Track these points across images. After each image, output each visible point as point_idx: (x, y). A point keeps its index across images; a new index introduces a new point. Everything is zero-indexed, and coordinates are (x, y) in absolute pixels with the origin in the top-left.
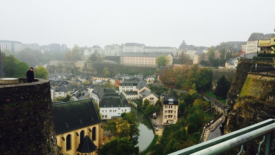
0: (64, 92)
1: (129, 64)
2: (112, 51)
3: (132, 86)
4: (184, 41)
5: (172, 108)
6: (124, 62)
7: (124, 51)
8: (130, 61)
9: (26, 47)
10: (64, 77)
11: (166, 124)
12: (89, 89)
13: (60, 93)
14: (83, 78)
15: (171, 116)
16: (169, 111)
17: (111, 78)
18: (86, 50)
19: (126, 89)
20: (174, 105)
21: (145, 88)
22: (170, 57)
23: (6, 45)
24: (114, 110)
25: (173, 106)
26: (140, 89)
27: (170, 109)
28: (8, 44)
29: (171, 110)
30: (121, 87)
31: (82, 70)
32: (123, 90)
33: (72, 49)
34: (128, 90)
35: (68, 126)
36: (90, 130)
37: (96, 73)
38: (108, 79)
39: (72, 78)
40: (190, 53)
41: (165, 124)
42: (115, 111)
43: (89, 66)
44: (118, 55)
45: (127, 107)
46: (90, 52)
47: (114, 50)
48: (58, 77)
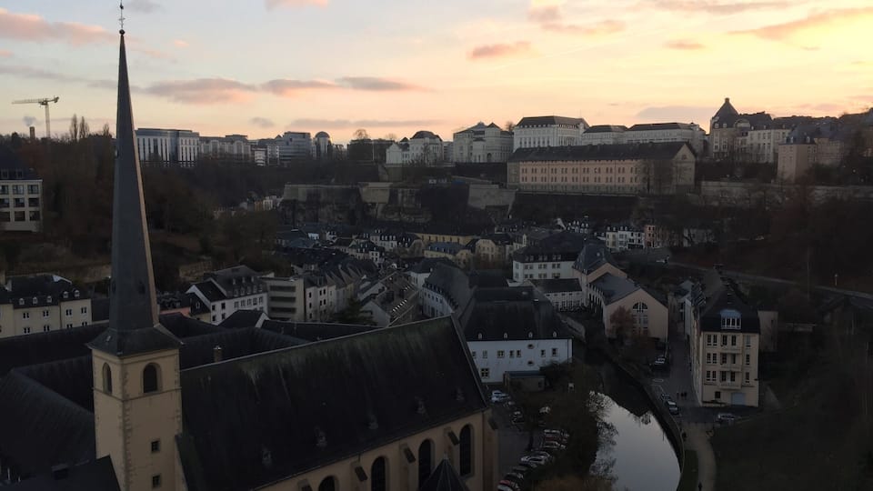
0: (335, 287)
1: (538, 188)
2: (478, 145)
3: (557, 260)
4: (727, 100)
5: (733, 343)
6: (518, 182)
7: (516, 146)
8: (539, 176)
9: (211, 146)
10: (328, 236)
11: (713, 405)
12: (413, 274)
13: (322, 289)
14: (388, 238)
15: (733, 375)
16: (724, 356)
17: (479, 235)
18: (394, 147)
19: (537, 270)
20: (741, 334)
21: (607, 268)
22: (684, 157)
23: (155, 141)
24: (511, 352)
25: (740, 337)
26: (589, 273)
27: (729, 349)
28: (159, 139)
29: (734, 352)
30: (521, 265)
31: (382, 212)
32: (526, 276)
33: (345, 147)
34: (545, 275)
35: (374, 426)
36: (452, 435)
37: (428, 219)
38: (469, 239)
39: (354, 237)
40: (762, 141)
41: (708, 405)
42: (515, 353)
43: (405, 199)
44: (496, 158)
45: (558, 338)
46: (405, 153)
47: (482, 143)
48: (310, 235)
